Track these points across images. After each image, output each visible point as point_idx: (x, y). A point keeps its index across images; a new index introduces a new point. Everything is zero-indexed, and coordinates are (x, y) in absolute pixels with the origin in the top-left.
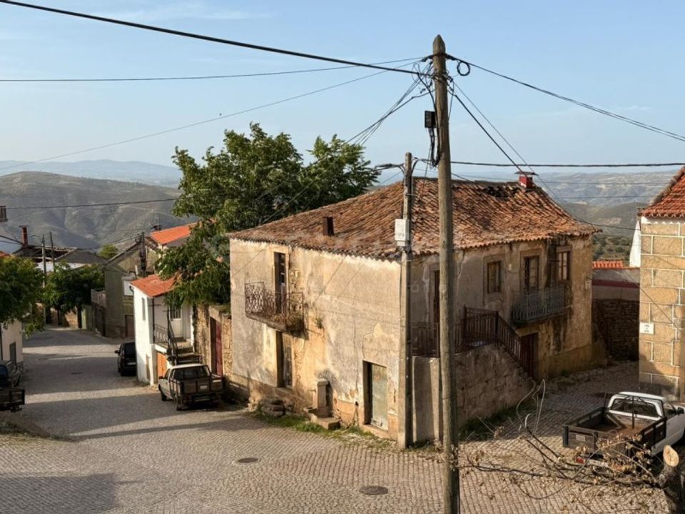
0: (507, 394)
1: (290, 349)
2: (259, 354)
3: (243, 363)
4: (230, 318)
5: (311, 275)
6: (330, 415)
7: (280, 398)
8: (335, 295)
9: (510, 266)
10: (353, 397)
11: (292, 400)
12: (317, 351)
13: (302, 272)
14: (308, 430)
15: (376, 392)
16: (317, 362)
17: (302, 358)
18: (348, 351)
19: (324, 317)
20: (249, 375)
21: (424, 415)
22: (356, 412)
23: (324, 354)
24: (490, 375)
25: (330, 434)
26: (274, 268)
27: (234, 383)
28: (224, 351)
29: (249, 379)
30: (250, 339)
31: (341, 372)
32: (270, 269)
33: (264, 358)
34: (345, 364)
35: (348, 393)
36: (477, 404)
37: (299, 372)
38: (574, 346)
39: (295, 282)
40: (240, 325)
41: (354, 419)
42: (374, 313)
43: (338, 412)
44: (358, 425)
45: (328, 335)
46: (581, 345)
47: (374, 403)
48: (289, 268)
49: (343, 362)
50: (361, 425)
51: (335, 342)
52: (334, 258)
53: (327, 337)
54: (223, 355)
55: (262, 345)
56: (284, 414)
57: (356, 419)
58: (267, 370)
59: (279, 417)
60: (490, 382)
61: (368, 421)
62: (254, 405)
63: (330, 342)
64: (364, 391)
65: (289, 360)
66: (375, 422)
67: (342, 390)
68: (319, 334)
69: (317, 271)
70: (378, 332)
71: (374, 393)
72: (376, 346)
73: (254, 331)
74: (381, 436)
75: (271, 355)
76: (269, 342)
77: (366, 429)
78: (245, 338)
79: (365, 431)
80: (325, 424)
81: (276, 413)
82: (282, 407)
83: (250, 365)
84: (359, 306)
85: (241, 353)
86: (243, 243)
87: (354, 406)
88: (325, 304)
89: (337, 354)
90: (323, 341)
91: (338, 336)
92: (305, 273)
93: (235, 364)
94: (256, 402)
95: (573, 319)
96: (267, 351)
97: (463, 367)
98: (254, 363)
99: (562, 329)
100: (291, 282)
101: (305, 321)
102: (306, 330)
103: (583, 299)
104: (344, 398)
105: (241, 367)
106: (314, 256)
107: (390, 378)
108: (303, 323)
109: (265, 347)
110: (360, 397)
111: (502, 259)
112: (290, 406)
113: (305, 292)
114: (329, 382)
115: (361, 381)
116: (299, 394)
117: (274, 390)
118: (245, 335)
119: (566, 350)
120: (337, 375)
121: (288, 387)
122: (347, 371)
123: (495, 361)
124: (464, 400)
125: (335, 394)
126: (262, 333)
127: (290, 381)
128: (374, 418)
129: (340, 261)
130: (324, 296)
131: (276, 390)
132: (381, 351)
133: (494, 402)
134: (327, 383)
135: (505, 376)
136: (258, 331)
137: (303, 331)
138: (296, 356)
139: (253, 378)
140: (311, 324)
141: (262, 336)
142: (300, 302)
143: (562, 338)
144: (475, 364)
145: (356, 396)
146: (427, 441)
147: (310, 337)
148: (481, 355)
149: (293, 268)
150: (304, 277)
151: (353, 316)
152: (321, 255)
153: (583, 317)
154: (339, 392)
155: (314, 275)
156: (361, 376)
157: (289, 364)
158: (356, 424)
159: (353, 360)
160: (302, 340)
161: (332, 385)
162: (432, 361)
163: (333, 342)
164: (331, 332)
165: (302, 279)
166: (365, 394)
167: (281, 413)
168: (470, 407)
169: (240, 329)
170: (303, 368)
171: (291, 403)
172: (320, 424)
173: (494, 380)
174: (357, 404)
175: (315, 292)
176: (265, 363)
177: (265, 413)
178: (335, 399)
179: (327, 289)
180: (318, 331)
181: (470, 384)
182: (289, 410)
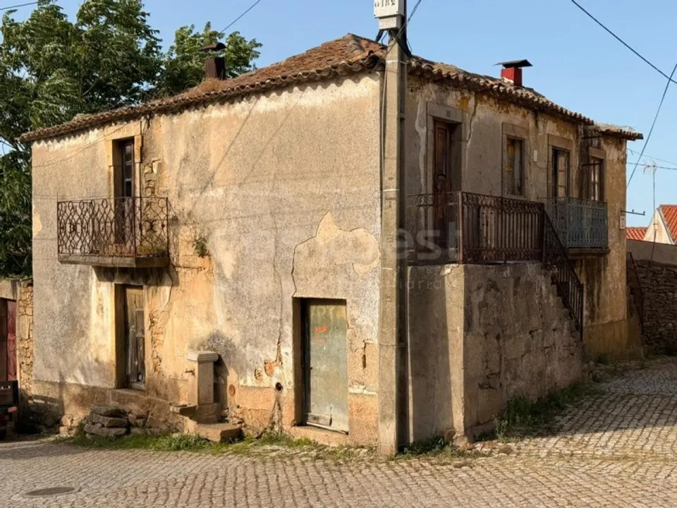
0: (556, 364)
1: (141, 314)
2: (83, 334)
3: (52, 358)
4: (31, 285)
5: (186, 159)
6: (222, 419)
7: (121, 407)
8: (234, 184)
9: (536, 153)
10: (270, 374)
11: (143, 406)
12: (194, 302)
13: (166, 161)
14: (178, 448)
15: (318, 358)
16: (196, 322)
17: (165, 323)
18: (261, 285)
19: (210, 234)
20: (62, 377)
21: (430, 386)
22: (279, 404)
23: (210, 303)
24: (535, 322)
25: (224, 449)
26: (112, 169)
27: (37, 397)
28: (19, 345)
29: (62, 385)
30: (66, 311)
31: (245, 331)
32: (106, 176)
33: (93, 341)
34: (254, 313)
35: (261, 368)
36: (519, 372)
37: (160, 351)
38: (609, 318)
39: (152, 184)
40: (49, 291)
41: (272, 418)
42: (320, 197)
43: (238, 411)
44: (281, 429)
45: (219, 265)
46: (616, 319)
47: (315, 381)
48: (141, 162)
49: (249, 309)
50: (287, 427)
51: (233, 275)
52: (232, 112)
53: (215, 271)
54: (18, 353)
55: (88, 316)
56: (128, 432)
57: (276, 418)
58: (97, 360)
59: (118, 437)
60: (535, 334)
61: (302, 418)
62: (70, 429)
63: (222, 277)
64: (295, 358)
65: (139, 334)
66: (315, 418)
67: (247, 366)
68: (199, 269)
69: (197, 149)
70: (328, 232)
71: (313, 363)
72: (323, 262)
73: (74, 295)
74: (333, 442)
75: (104, 333)
76: (101, 309)
77: (300, 433)
78: (57, 313)
79: (297, 438)
80: (213, 433)
81: (114, 431)
82: (124, 420)
83: (65, 360)
84: (286, 191)
85: (49, 340)
86: (56, 146)
87: (272, 393)
88: (213, 208)
89: (238, 297)
90: (209, 281)
91: (241, 260)
92: (172, 160)
93: (38, 363)
94: (75, 423)
95: (607, 272)
96: (97, 325)
97: (499, 294)
98: (72, 353)
99: (596, 285)
100: (145, 185)
101: (172, 251)
102: (174, 267)
103: (618, 244)
104: (250, 381)
105: (49, 366)
106: (191, 122)
107: (354, 320)
108: (169, 254)
109: (94, 317)
110: (286, 374)
111: (526, 137)
112: (138, 417)
113: (172, 196)
114: (220, 356)
115: (289, 339)
116: (158, 394)
117: (109, 394)
118: (57, 307)
119: (601, 321)
120: (237, 340)
121: (136, 385)
122: (259, 326)
123: (541, 297)
124: (501, 360)
125: (232, 378)
126: (89, 296)
127: (140, 371)
128: (314, 411)
129: (247, 113)
130: (211, 193)
131: (114, 394)
132: (334, 269)
133: (541, 374)
134: (217, 358)
135: (554, 330)
136: (81, 293)
137: (168, 272)
138: (152, 322)
139: (70, 380)
140: (184, 253)
141: (88, 300)
142: (163, 216)
143: (596, 300)
144: (515, 293)
145: (277, 371)
146: (437, 438)
147: (181, 279)
148: (523, 280)
149: (150, 158)
150: (171, 168)
151: (272, 214)
152: (206, 116)
153: (618, 274)
154: (241, 371)
155: (192, 158)
156: (288, 329)
157: (139, 343)
158: (276, 428)
159: (271, 302)
160: (165, 290)
161: (226, 361)
162: (447, 271)
163: (228, 275)
164: (225, 256)
165: (166, 173)
166: (295, 365)
167: (123, 430)
168: (509, 376)
169: (48, 300)
170: (167, 343)
171: (143, 412)
172: (203, 434)
173: (540, 331)
174: (279, 387)
175: (191, 190)
176: (92, 350)
177: (92, 434)
178: (232, 387)
179: (217, 177)
180: (199, 261)
181: (508, 332)
182: (137, 425)
